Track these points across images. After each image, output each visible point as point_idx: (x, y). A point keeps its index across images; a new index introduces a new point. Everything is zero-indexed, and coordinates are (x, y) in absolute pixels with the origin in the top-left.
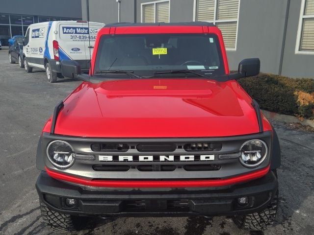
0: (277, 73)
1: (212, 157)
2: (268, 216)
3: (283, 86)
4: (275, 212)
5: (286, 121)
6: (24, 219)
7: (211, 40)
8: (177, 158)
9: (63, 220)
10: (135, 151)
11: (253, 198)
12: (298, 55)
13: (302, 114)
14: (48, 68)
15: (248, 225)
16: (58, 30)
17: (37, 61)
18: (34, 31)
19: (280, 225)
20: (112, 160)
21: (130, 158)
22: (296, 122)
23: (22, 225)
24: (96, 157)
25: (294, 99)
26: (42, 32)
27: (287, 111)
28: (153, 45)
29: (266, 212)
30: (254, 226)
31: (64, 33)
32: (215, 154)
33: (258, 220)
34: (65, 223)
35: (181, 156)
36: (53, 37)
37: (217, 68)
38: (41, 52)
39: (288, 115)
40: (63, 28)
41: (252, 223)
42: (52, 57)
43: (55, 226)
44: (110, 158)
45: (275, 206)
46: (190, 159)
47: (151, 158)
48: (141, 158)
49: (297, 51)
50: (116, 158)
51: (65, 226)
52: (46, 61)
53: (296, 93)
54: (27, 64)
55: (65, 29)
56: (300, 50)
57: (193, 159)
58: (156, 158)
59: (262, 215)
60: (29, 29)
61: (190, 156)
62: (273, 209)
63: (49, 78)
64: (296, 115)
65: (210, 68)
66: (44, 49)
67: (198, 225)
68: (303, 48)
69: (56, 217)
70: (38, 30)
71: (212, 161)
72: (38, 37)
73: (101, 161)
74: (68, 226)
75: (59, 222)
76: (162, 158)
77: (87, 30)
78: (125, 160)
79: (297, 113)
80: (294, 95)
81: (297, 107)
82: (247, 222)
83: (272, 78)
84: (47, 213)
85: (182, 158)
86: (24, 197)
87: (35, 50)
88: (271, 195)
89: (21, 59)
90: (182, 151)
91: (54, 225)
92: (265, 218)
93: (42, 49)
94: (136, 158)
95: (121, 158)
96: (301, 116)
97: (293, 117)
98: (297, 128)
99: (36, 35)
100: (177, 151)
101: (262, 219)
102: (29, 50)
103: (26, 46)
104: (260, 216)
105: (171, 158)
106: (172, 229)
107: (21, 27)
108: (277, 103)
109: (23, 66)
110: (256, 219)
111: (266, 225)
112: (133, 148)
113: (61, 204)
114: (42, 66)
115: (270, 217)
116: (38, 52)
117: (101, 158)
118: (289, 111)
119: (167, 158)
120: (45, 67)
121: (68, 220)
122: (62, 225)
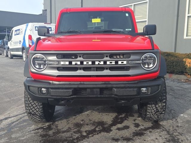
0: (173, 51)
1: (125, 62)
2: (161, 107)
3: (176, 57)
4: (165, 105)
5: (179, 79)
6: (13, 118)
7: (127, 15)
8: (105, 62)
9: (38, 110)
10: (81, 59)
11: (150, 89)
12: (186, 39)
13: (189, 73)
14: (24, 53)
15: (149, 114)
16: (32, 29)
17: (17, 50)
18: (16, 31)
19: (170, 120)
20: (68, 64)
21: (79, 63)
22: (185, 79)
23: (11, 121)
24: (59, 62)
25: (183, 63)
26: (22, 30)
27: (179, 72)
28: (92, 17)
29: (159, 104)
30: (153, 114)
31: (36, 30)
32: (127, 61)
33: (155, 110)
34: (39, 112)
35: (107, 62)
36: (28, 33)
37: (131, 30)
38: (20, 43)
39: (180, 74)
40: (35, 27)
41: (152, 112)
42: (27, 46)
43: (33, 115)
44: (67, 63)
45: (165, 100)
46: (113, 64)
47: (90, 63)
48: (85, 63)
49: (185, 37)
50: (70, 63)
51: (39, 114)
52: (23, 49)
53: (184, 60)
54: (10, 53)
55: (37, 28)
56: (187, 36)
57: (114, 64)
58: (93, 63)
59: (157, 106)
60: (13, 30)
61: (113, 62)
62: (163, 102)
63: (24, 60)
64: (186, 74)
65: (126, 30)
66: (22, 41)
67: (119, 120)
68: (189, 35)
69: (34, 107)
70: (19, 30)
71: (125, 64)
72: (19, 34)
73: (62, 65)
74: (41, 114)
75: (35, 111)
76: (97, 63)
77: (50, 29)
78: (76, 64)
79: (186, 73)
80: (183, 61)
81: (186, 69)
82: (148, 112)
83: (170, 54)
84: (29, 105)
85: (108, 63)
86: (12, 110)
87: (16, 43)
88: (160, 88)
89: (6, 51)
90: (108, 58)
91: (32, 113)
92: (159, 108)
93: (21, 42)
94: (82, 63)
95: (73, 63)
96: (188, 75)
97: (184, 76)
98: (186, 82)
99: (18, 33)
100: (105, 59)
101: (157, 109)
102: (12, 43)
103: (10, 42)
104: (156, 107)
105: (102, 63)
106: (103, 122)
107: (6, 34)
108: (173, 67)
109: (7, 56)
110: (153, 109)
111: (160, 114)
112: (80, 57)
113: (38, 92)
114: (20, 53)
115: (162, 108)
116: (18, 44)
117: (62, 63)
118: (181, 72)
119: (99, 63)
120: (22, 53)
121: (41, 110)
122: (37, 113)
